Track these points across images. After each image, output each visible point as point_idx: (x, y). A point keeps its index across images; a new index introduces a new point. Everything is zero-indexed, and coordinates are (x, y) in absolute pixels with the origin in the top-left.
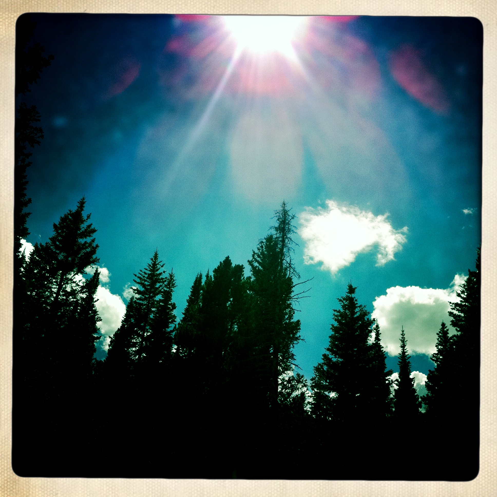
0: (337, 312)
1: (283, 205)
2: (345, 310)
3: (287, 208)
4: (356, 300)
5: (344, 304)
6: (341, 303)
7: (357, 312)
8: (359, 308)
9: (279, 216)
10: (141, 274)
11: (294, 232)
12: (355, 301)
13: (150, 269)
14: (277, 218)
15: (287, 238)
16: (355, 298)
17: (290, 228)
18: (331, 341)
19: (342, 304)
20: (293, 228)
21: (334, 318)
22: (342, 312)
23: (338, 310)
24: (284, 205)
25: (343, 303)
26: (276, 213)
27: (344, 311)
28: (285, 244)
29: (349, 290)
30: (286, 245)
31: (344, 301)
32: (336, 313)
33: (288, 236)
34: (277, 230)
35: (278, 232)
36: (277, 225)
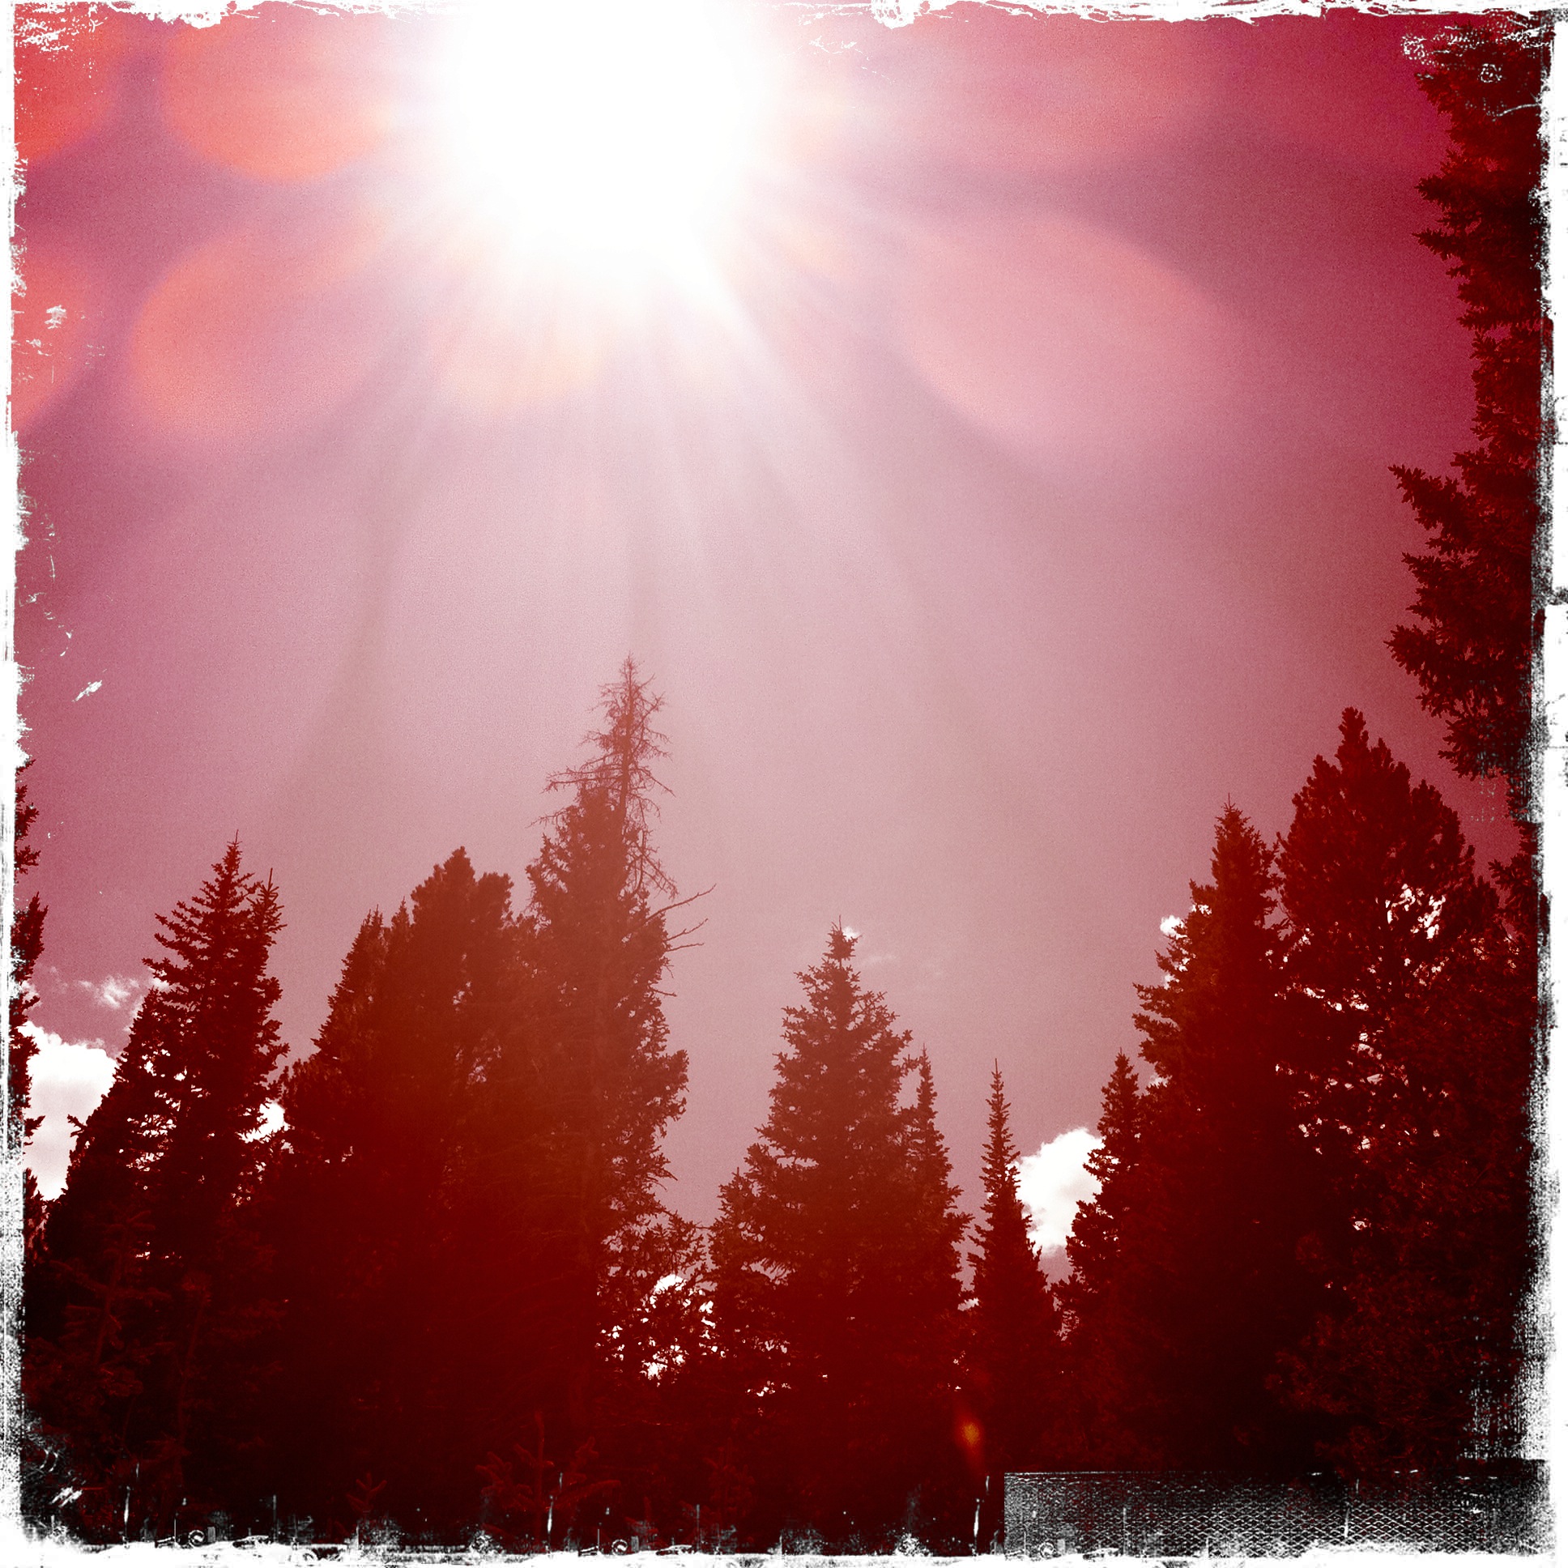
0: (796, 1016)
1: (627, 670)
2: (821, 1007)
3: (639, 679)
4: (855, 978)
5: (817, 989)
6: (811, 987)
7: (857, 1013)
8: (862, 1003)
9: (613, 702)
10: (180, 916)
11: (660, 752)
12: (852, 980)
13: (210, 901)
14: (608, 709)
15: (636, 769)
16: (852, 970)
17: (645, 738)
18: (776, 1104)
19: (813, 990)
20: (655, 741)
21: (788, 1035)
22: (810, 1015)
23: (799, 1009)
24: (631, 668)
25: (814, 988)
26: (604, 694)
27: (817, 1010)
28: (631, 789)
29: (833, 948)
30: (633, 792)
31: (819, 982)
32: (792, 1019)
33: (639, 765)
34: (606, 745)
35: (611, 750)
36: (606, 728)
